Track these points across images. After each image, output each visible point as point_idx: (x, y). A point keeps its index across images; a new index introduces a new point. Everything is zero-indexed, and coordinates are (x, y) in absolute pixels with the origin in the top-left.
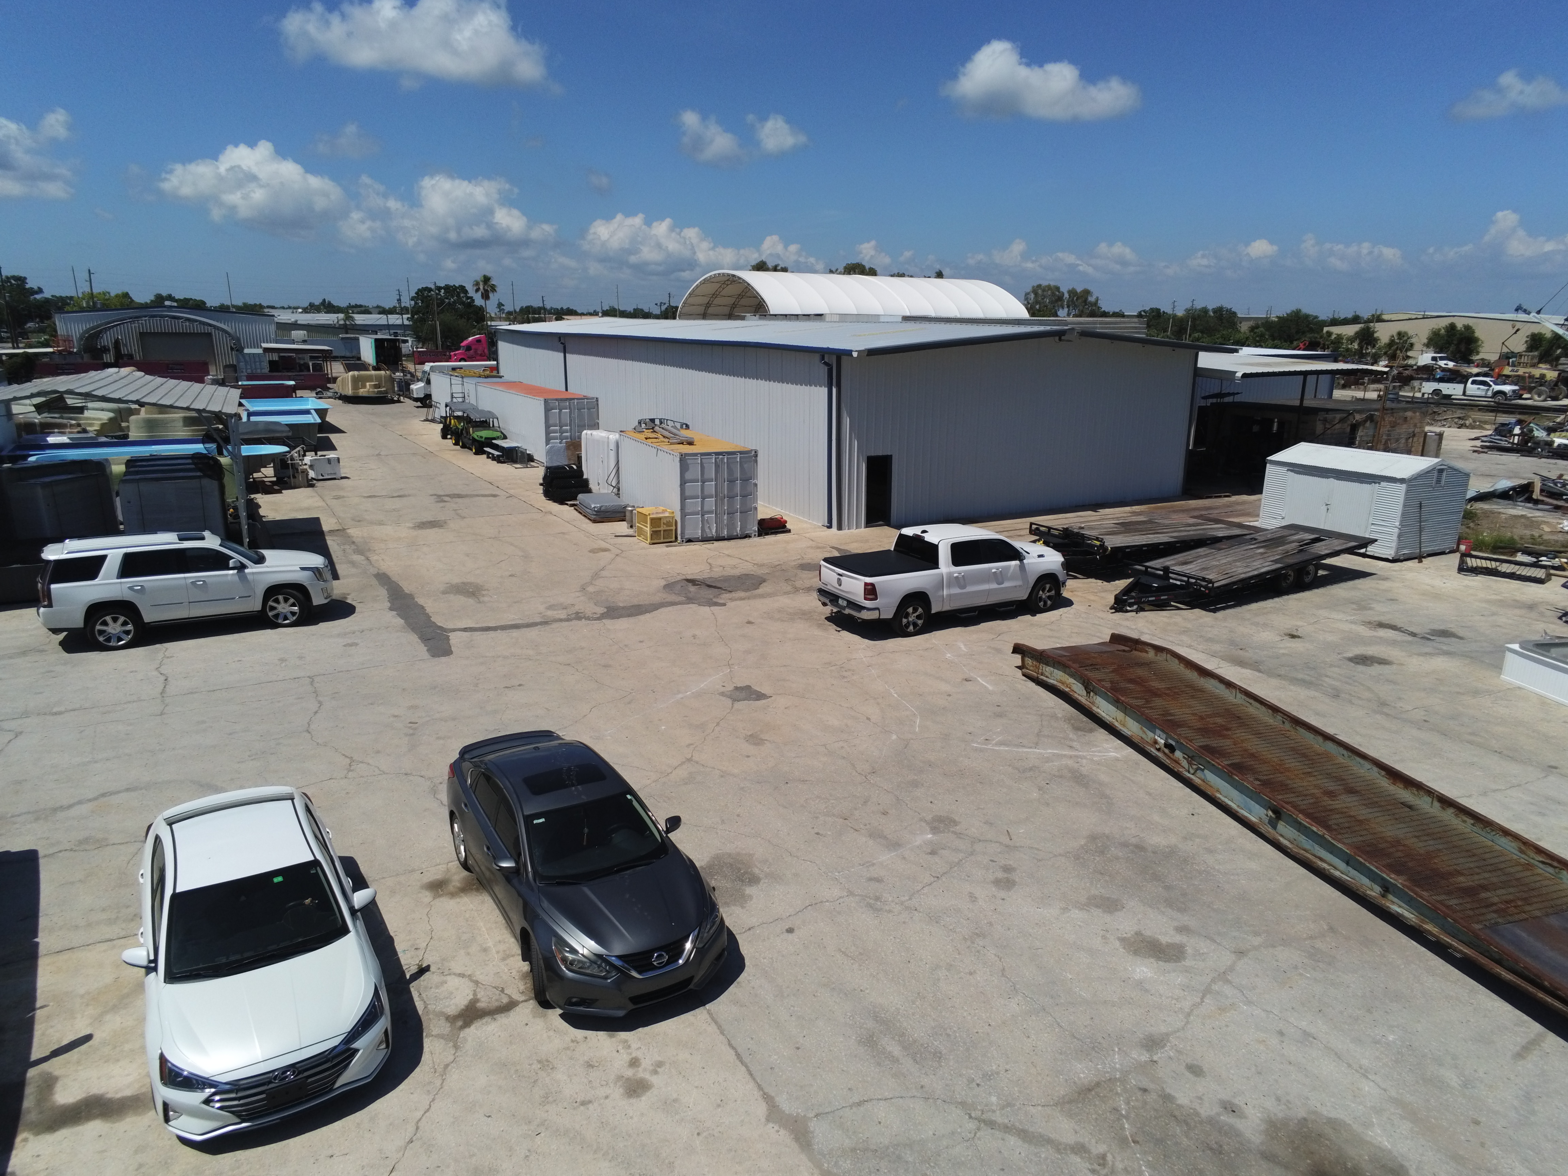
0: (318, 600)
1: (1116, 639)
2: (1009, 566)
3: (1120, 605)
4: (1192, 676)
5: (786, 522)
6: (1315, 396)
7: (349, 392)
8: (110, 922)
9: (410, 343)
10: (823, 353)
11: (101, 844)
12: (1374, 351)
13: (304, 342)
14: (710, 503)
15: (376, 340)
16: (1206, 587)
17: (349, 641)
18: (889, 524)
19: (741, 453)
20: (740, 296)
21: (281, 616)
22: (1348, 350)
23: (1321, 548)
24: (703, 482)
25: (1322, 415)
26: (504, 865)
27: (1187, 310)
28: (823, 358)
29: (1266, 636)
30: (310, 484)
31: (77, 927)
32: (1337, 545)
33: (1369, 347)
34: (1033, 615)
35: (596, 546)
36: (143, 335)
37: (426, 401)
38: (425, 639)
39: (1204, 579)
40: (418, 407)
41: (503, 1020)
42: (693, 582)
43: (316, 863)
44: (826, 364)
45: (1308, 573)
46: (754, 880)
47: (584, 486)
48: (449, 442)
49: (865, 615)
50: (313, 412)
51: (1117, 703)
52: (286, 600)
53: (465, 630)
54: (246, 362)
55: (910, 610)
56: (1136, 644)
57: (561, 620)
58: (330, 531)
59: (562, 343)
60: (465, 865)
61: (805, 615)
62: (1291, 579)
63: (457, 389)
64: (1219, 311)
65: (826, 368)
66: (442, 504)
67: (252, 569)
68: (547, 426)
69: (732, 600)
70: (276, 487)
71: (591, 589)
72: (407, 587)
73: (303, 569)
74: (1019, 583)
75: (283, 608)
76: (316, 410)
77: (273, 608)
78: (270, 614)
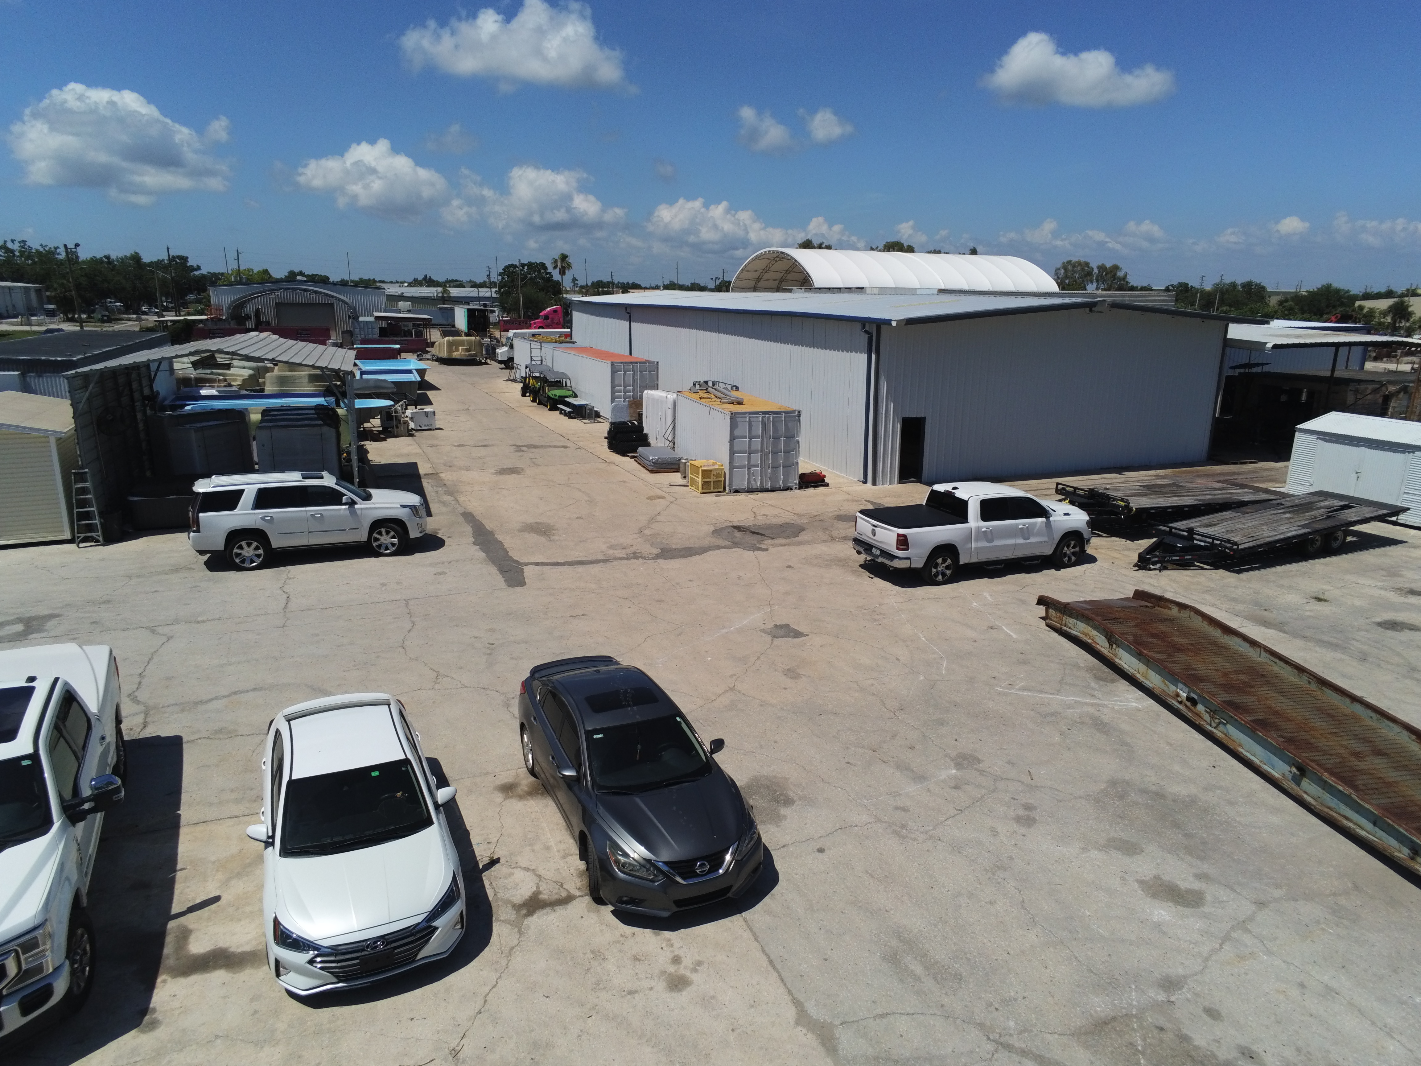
0: (414, 533)
1: (1140, 595)
2: (1036, 523)
3: (1143, 563)
4: (1216, 633)
5: (824, 476)
6: (1346, 368)
7: (445, 354)
8: (238, 801)
9: (497, 313)
10: (864, 322)
11: (231, 734)
12: (1408, 325)
13: (409, 311)
14: (756, 458)
15: (469, 310)
16: (1230, 549)
17: (439, 570)
18: (920, 482)
19: (786, 412)
20: (788, 271)
21: (383, 547)
22: (1380, 323)
23: (1351, 515)
24: (751, 438)
25: (1353, 386)
26: (567, 773)
27: (1216, 285)
28: (864, 327)
29: (1292, 598)
30: (410, 433)
31: (211, 804)
32: (1367, 512)
33: (1403, 321)
34: (1058, 569)
35: (653, 494)
36: (278, 305)
37: (509, 364)
38: (503, 571)
39: (1229, 541)
40: (502, 369)
41: (561, 911)
42: (738, 528)
43: (406, 761)
44: (866, 332)
45: (1336, 539)
46: (789, 802)
47: (644, 440)
48: (528, 399)
49: (897, 564)
50: (414, 371)
51: (1139, 656)
52: (388, 533)
53: (537, 564)
54: (360, 329)
55: (940, 561)
56: (1159, 600)
57: (621, 559)
58: (426, 475)
59: (628, 313)
60: (532, 772)
61: (841, 562)
62: (1318, 544)
63: (536, 352)
64: (1248, 286)
65: (867, 336)
66: (520, 454)
67: (361, 505)
68: (613, 386)
69: (773, 545)
70: (382, 436)
71: (647, 532)
72: (489, 525)
73: (402, 506)
74: (1045, 539)
75: (386, 539)
76: (417, 370)
77: (377, 540)
78: (375, 544)
